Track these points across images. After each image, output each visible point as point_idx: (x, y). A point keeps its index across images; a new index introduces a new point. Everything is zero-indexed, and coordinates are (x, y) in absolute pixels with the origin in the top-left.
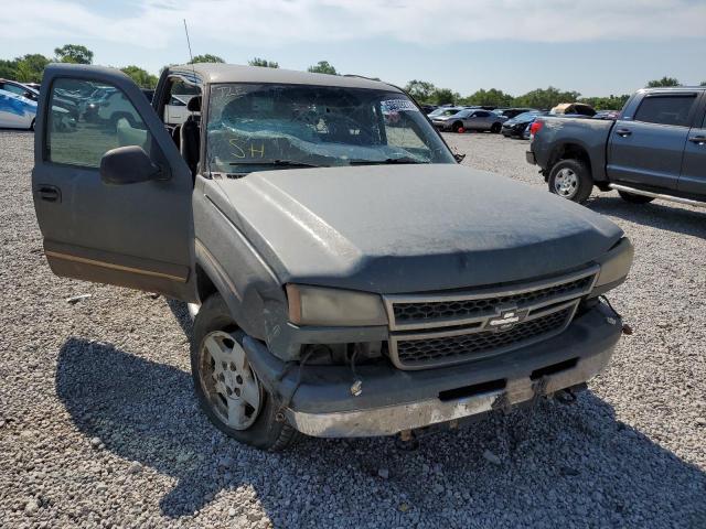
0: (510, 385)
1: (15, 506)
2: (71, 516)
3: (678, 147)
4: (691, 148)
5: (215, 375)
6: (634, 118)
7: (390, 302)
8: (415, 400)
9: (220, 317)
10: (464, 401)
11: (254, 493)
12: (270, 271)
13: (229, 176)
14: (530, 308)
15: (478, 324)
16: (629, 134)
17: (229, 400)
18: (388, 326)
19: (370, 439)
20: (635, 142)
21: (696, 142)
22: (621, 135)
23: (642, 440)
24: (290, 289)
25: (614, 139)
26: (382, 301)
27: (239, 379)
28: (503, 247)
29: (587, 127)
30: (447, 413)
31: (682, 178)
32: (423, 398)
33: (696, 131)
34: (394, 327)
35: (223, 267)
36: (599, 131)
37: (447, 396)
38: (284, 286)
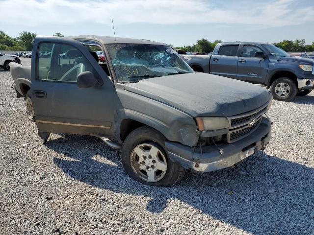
0: (257, 144)
1: (93, 227)
2: (118, 224)
3: (235, 64)
4: (240, 64)
5: (139, 163)
6: (218, 54)
7: (229, 119)
8: (236, 153)
9: (141, 139)
10: (248, 151)
11: (179, 201)
12: (185, 114)
13: (131, 82)
14: (257, 118)
15: (247, 125)
16: (218, 60)
17: (147, 171)
18: (229, 128)
19: (226, 168)
20: (220, 63)
21: (241, 62)
22: (214, 60)
23: (278, 159)
24: (198, 119)
25: (212, 62)
26: (227, 119)
27: (154, 162)
28: (252, 97)
29: (201, 58)
30: (245, 155)
31: (238, 75)
32: (238, 151)
33: (241, 58)
34: (231, 128)
35: (152, 117)
36: (206, 59)
37: (244, 150)
38: (194, 118)
